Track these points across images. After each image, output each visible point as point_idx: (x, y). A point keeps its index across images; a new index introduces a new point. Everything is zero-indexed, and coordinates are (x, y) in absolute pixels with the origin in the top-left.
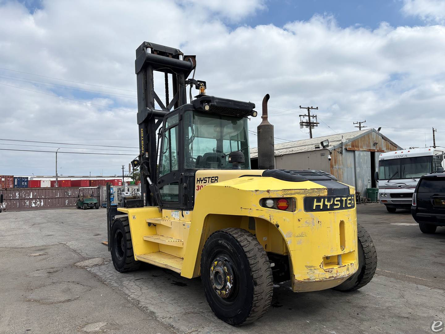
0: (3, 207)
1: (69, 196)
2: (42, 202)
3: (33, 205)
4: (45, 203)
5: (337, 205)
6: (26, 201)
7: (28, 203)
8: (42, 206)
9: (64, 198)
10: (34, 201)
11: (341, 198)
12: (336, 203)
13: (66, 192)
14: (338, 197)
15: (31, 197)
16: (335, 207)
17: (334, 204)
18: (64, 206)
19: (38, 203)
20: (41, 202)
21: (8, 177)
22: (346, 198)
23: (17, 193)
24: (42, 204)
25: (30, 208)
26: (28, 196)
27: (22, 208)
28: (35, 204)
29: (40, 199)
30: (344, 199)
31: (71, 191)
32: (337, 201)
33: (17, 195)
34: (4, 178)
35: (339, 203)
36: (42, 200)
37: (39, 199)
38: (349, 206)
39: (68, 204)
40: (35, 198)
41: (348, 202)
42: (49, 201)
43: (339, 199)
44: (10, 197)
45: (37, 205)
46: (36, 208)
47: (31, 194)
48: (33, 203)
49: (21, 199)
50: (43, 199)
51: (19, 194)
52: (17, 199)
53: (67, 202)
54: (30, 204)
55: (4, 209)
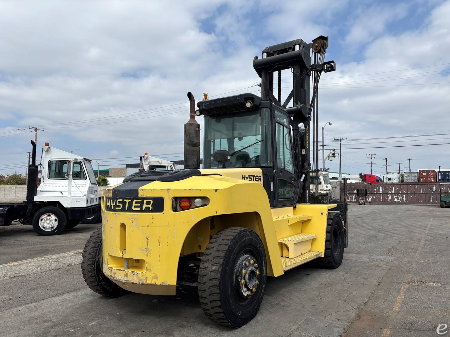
0: (369, 200)
1: (433, 192)
2: (405, 197)
3: (396, 200)
4: (407, 199)
5: (119, 206)
6: (389, 195)
7: (390, 197)
8: (404, 201)
9: (429, 194)
10: (396, 196)
11: (123, 200)
12: (118, 204)
13: (430, 188)
14: (120, 198)
15: (393, 192)
16: (117, 208)
17: (116, 206)
18: (427, 203)
19: (401, 198)
20: (403, 197)
21: (429, 171)
22: (130, 201)
23: (380, 188)
24: (405, 199)
25: (392, 203)
26: (390, 191)
27: (385, 202)
28: (397, 199)
29: (402, 194)
30: (127, 201)
31: (436, 186)
32: (119, 202)
33: (380, 189)
34: (425, 172)
35: (120, 205)
36: (404, 196)
37: (400, 194)
38: (133, 209)
39: (433, 201)
40: (397, 193)
41: (134, 204)
42: (412, 196)
43: (121, 200)
44: (375, 191)
45: (399, 200)
46: (399, 203)
47: (393, 189)
48: (396, 197)
49: (384, 194)
50: (405, 194)
51: (382, 189)
52: (381, 194)
53: (432, 199)
54: (393, 198)
55: (370, 202)
